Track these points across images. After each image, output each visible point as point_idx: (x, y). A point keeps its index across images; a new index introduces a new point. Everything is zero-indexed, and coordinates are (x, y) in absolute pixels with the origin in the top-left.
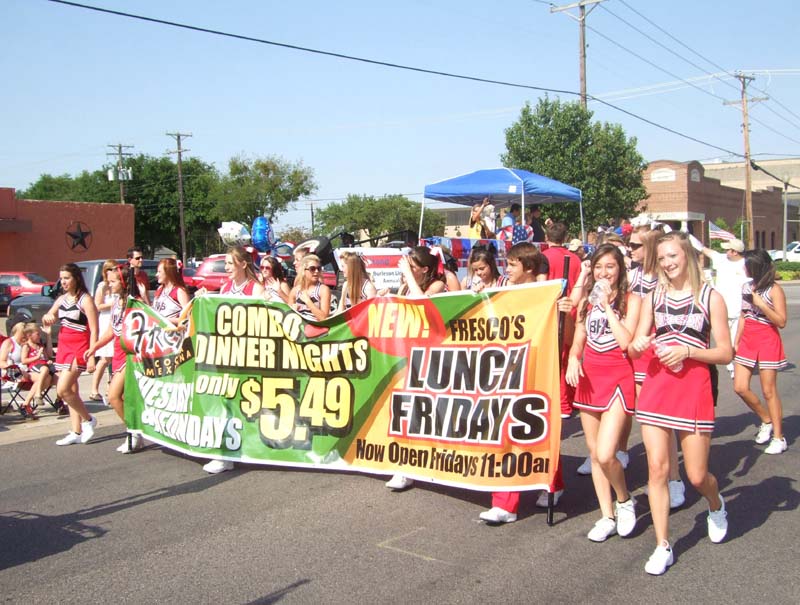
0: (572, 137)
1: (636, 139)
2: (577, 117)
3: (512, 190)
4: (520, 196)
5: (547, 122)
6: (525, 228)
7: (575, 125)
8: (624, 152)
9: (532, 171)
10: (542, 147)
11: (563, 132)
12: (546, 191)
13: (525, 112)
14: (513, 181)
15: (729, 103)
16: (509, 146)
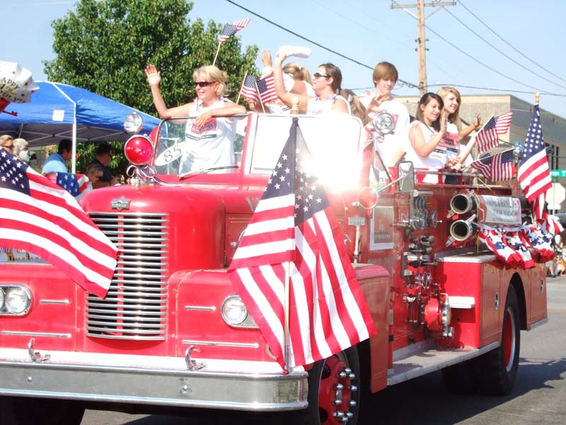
0: (159, 40)
1: (257, 49)
2: (167, 9)
3: (58, 116)
4: (70, 127)
5: (120, 14)
7: (165, 23)
8: (238, 68)
9: (93, 89)
10: (110, 53)
11: (146, 31)
12: (111, 122)
14: (61, 103)
15: (399, 7)
16: (58, 48)
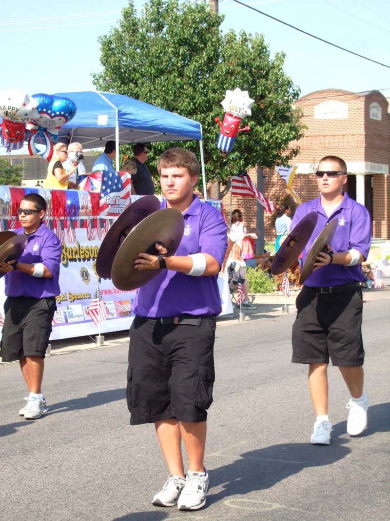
0: (194, 50)
1: (284, 56)
2: (201, 22)
3: (102, 121)
4: (114, 129)
5: (160, 28)
6: (120, 175)
7: (201, 35)
8: (267, 74)
9: (137, 97)
10: (151, 64)
11: (183, 42)
12: (150, 124)
13: (128, 15)
14: (104, 107)
16: (105, 61)
